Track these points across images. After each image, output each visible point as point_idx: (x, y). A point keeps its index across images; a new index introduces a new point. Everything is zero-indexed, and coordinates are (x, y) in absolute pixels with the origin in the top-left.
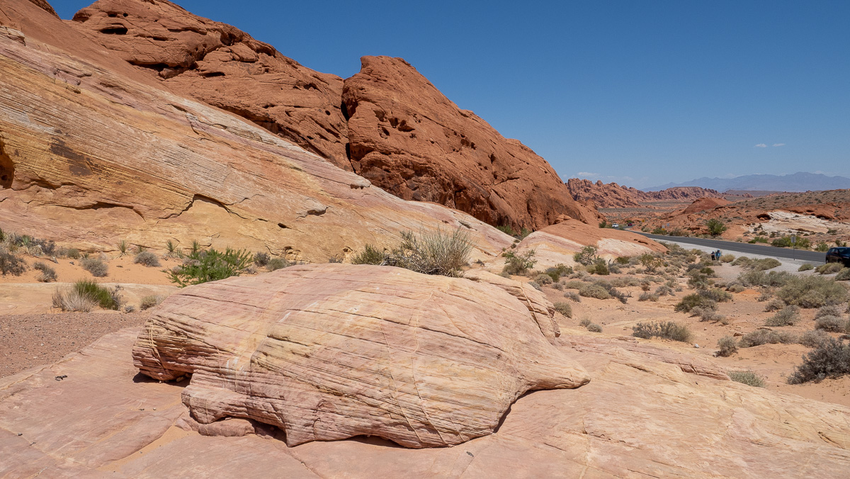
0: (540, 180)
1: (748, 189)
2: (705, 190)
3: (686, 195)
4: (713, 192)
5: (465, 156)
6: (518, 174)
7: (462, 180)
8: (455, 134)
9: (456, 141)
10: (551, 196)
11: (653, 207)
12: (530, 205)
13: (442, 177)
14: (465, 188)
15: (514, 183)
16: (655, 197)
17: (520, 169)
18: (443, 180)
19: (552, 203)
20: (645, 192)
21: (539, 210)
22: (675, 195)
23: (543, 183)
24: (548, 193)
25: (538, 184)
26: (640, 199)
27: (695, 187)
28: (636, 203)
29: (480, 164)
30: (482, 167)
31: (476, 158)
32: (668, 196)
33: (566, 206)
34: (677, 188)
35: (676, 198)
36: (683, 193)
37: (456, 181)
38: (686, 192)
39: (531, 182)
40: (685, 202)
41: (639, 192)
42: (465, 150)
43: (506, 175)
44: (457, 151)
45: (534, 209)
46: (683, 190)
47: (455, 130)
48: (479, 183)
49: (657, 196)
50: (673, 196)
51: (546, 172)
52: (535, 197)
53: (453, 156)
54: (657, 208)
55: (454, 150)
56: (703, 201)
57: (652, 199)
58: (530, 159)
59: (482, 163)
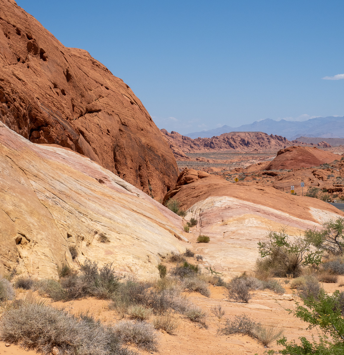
0: (127, 114)
1: (325, 136)
2: (271, 136)
3: (247, 144)
4: (281, 140)
5: (35, 72)
6: (99, 104)
7: (42, 110)
8: (18, 32)
9: (21, 45)
10: (144, 140)
11: (206, 159)
12: (117, 153)
13: (17, 104)
14: (47, 124)
15: (94, 119)
16: (206, 145)
17: (100, 96)
18: (18, 108)
19: (144, 151)
20: (193, 138)
21: (129, 162)
22: (233, 143)
23: (132, 119)
24: (138, 135)
25: (126, 121)
26: (186, 149)
27: (258, 133)
28: (183, 154)
29: (55, 86)
30: (59, 91)
31: (49, 74)
32: (223, 145)
33: (163, 156)
34: (234, 133)
35: (233, 147)
36: (243, 141)
37: (34, 112)
38: (246, 139)
39: (117, 118)
40: (246, 153)
41: (184, 138)
42: (34, 61)
43: (84, 105)
44: (23, 62)
45: (122, 161)
46: (242, 135)
47: (18, 26)
48: (63, 116)
49: (209, 144)
50: (230, 145)
51: (132, 103)
52: (123, 141)
53: (19, 70)
54: (211, 161)
55: (19, 60)
56: (295, 152)
57: (202, 148)
58: (108, 81)
59: (58, 83)
